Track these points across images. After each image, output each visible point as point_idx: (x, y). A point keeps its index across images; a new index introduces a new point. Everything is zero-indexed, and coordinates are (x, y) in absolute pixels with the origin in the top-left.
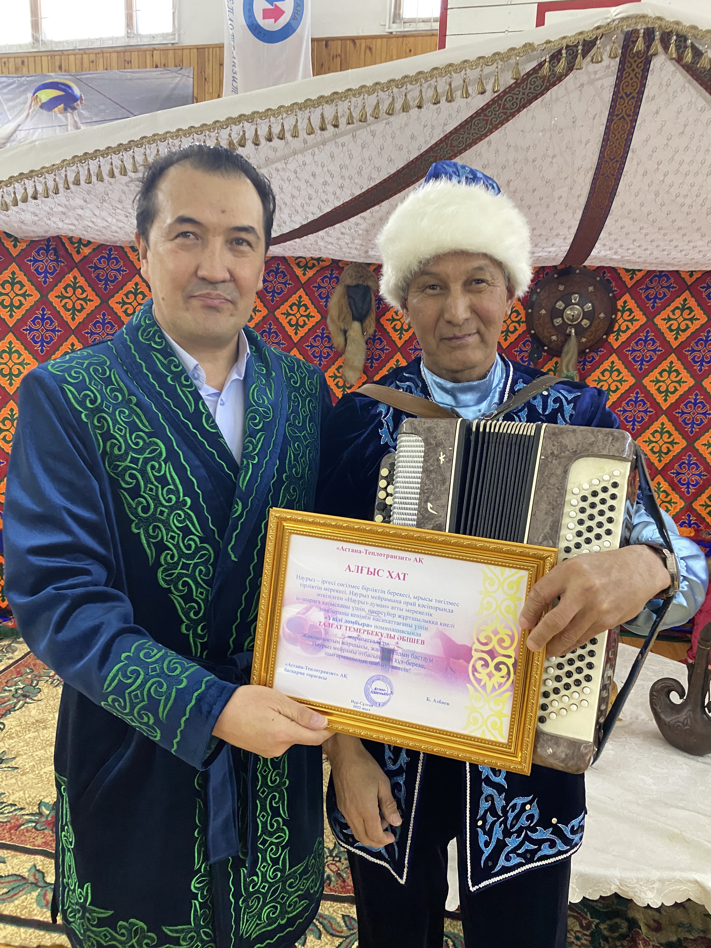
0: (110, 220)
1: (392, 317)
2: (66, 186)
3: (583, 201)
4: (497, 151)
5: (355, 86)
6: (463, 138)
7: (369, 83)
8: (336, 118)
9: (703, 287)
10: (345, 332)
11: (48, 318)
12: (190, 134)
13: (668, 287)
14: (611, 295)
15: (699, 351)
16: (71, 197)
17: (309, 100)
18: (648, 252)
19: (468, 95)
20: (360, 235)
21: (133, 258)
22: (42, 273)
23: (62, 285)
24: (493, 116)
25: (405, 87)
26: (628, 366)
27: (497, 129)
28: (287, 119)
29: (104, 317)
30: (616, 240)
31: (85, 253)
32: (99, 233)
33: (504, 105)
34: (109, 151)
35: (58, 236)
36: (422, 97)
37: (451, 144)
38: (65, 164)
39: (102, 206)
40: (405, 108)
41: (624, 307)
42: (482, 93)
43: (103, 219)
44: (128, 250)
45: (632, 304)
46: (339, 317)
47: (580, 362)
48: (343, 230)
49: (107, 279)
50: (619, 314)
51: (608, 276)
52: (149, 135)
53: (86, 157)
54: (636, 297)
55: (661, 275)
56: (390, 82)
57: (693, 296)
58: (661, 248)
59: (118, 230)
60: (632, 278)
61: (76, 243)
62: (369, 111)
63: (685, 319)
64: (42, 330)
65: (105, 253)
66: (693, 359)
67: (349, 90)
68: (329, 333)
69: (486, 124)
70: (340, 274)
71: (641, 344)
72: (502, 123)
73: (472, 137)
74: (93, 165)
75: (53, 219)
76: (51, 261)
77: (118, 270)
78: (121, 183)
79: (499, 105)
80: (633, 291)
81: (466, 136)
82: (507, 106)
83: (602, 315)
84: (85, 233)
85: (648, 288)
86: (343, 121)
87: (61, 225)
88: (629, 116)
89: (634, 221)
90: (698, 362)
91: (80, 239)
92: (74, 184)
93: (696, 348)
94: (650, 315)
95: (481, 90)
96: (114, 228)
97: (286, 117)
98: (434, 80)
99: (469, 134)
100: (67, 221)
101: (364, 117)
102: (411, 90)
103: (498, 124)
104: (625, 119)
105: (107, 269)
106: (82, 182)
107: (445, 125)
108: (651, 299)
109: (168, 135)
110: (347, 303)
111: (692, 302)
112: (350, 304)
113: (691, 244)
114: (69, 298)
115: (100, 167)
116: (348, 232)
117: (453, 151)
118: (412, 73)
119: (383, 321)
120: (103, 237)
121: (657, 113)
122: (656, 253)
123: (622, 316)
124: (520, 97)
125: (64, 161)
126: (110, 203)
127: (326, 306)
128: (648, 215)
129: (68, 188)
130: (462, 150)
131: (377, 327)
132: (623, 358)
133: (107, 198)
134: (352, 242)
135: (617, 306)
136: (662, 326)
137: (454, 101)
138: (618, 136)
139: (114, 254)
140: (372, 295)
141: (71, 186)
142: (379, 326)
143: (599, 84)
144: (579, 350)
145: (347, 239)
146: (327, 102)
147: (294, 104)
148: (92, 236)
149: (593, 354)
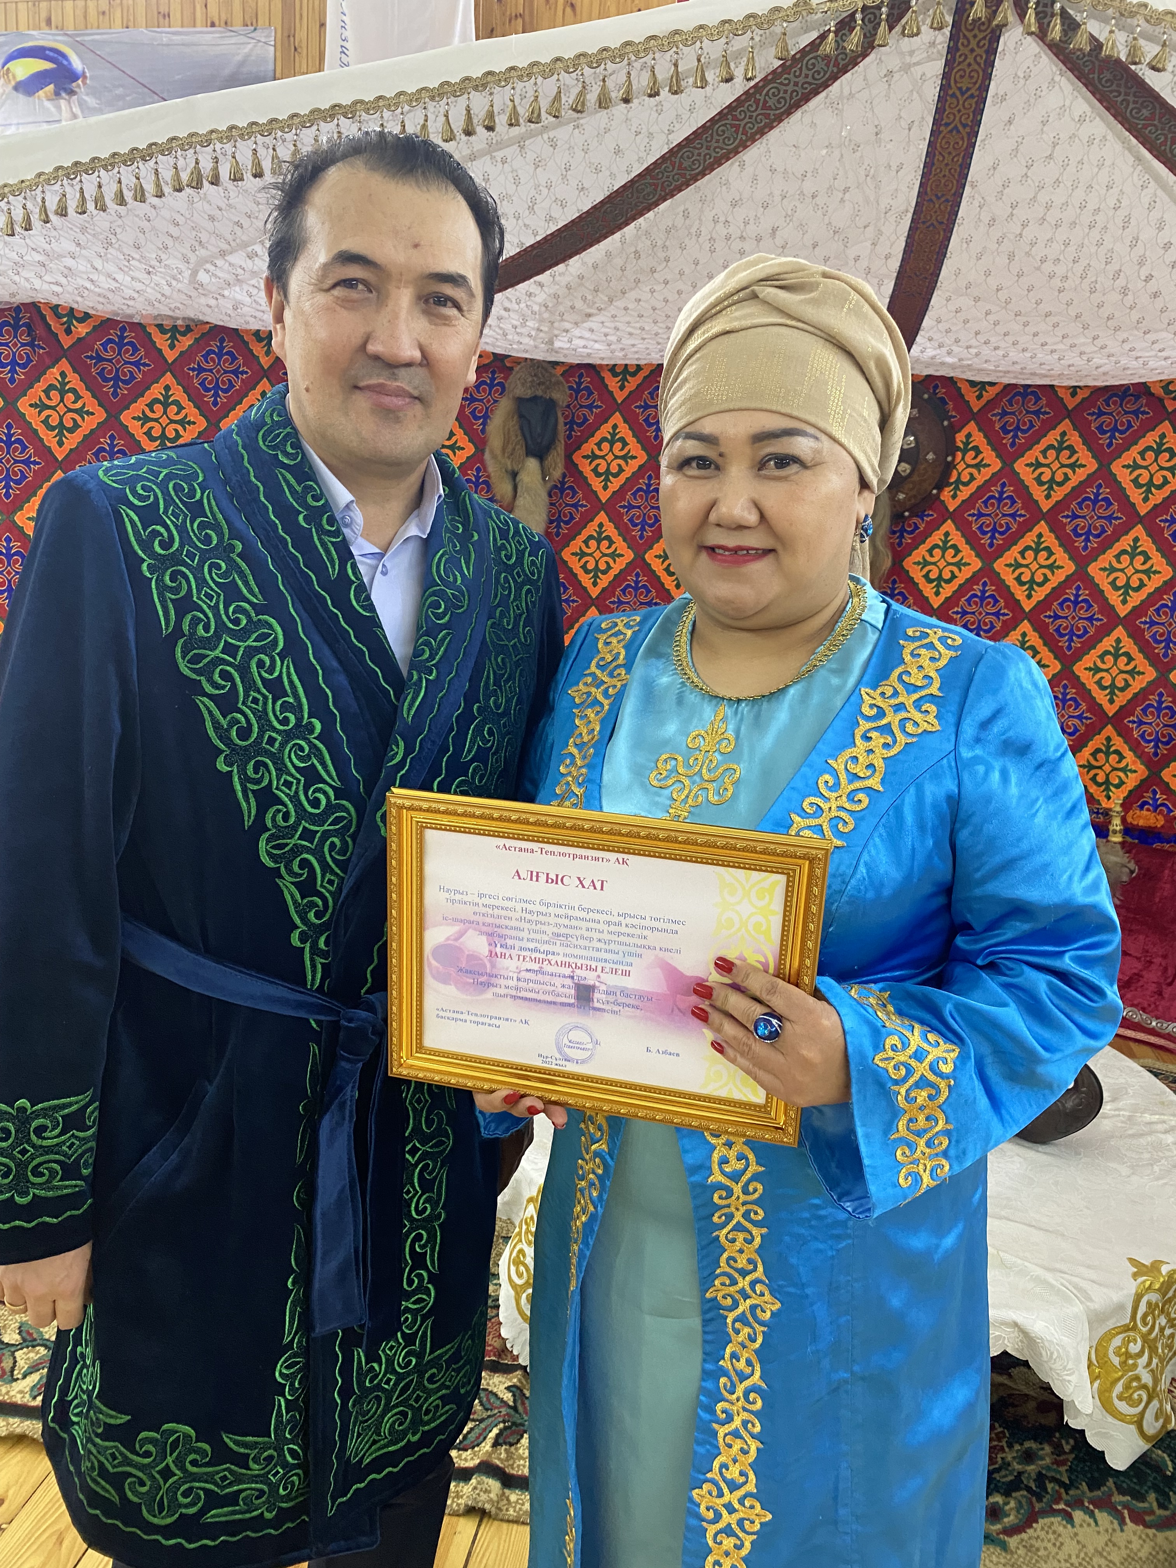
0: (119, 277)
1: (593, 452)
2: (43, 217)
3: (895, 264)
4: (755, 179)
5: (522, 63)
6: (699, 155)
7: (546, 59)
8: (491, 115)
9: (1093, 414)
10: (514, 475)
11: (18, 441)
12: (250, 134)
13: (1037, 413)
14: (946, 423)
15: (1084, 517)
16: (55, 237)
17: (447, 83)
18: (1000, 353)
19: (704, 83)
20: (534, 313)
21: (161, 344)
22: (7, 365)
23: (39, 387)
24: (747, 120)
25: (603, 66)
26: (972, 540)
27: (754, 141)
28: (411, 115)
29: (112, 442)
30: (948, 331)
31: (78, 333)
32: (101, 300)
33: (765, 102)
34: (114, 161)
35: (34, 304)
36: (630, 82)
37: (681, 164)
38: (43, 180)
39: (106, 254)
40: (604, 102)
41: (966, 444)
42: (728, 81)
43: (109, 276)
44: (151, 330)
45: (979, 439)
46: (504, 450)
47: (894, 532)
48: (507, 304)
49: (116, 378)
50: (959, 454)
51: (941, 392)
52: (182, 134)
53: (78, 169)
54: (986, 427)
55: (1027, 392)
56: (579, 56)
57: (1075, 428)
58: (1020, 347)
59: (136, 295)
60: (979, 397)
61: (64, 316)
62: (544, 104)
63: (1063, 466)
64: (8, 461)
65: (114, 335)
66: (1075, 530)
67: (512, 68)
68: (488, 476)
69: (737, 132)
70: (506, 378)
71: (993, 505)
72: (762, 132)
73: (714, 154)
74: (89, 183)
75: (24, 273)
76: (23, 345)
77: (137, 364)
78: (137, 216)
79: (757, 102)
80: (982, 420)
81: (704, 151)
82: (770, 103)
83: (930, 456)
84: (79, 299)
85: (1004, 413)
86: (501, 121)
87: (37, 284)
88: (965, 126)
89: (977, 299)
90: (1081, 535)
91: (72, 309)
92: (57, 213)
93: (1080, 513)
94: (1008, 457)
95: (725, 75)
96: (129, 293)
97: (410, 111)
98: (651, 56)
99: (708, 148)
100: (47, 278)
101: (535, 115)
102: (614, 72)
103: (756, 133)
104: (958, 132)
105: (118, 362)
106: (71, 211)
107: (670, 132)
108: (1009, 432)
109: (214, 136)
110: (517, 427)
111: (1074, 438)
112: (521, 429)
113: (1068, 341)
114: (53, 408)
115: (100, 187)
116: (517, 307)
117: (684, 176)
118: (615, 44)
119: (577, 458)
120: (110, 308)
121: (1010, 122)
122: (1014, 355)
123: (963, 459)
124: (790, 88)
125: (39, 175)
126: (119, 249)
127: (483, 431)
128: (998, 290)
129: (47, 221)
130: (698, 174)
131: (566, 467)
132: (963, 527)
133: (114, 241)
134: (524, 325)
135: (955, 442)
136: (1026, 475)
137: (682, 92)
138: (948, 159)
139: (129, 336)
140: (560, 414)
141: (52, 217)
142: (571, 467)
143: (917, 71)
144: (892, 512)
145: (515, 319)
146: (476, 88)
147: (423, 89)
148: (91, 305)
149: (915, 520)
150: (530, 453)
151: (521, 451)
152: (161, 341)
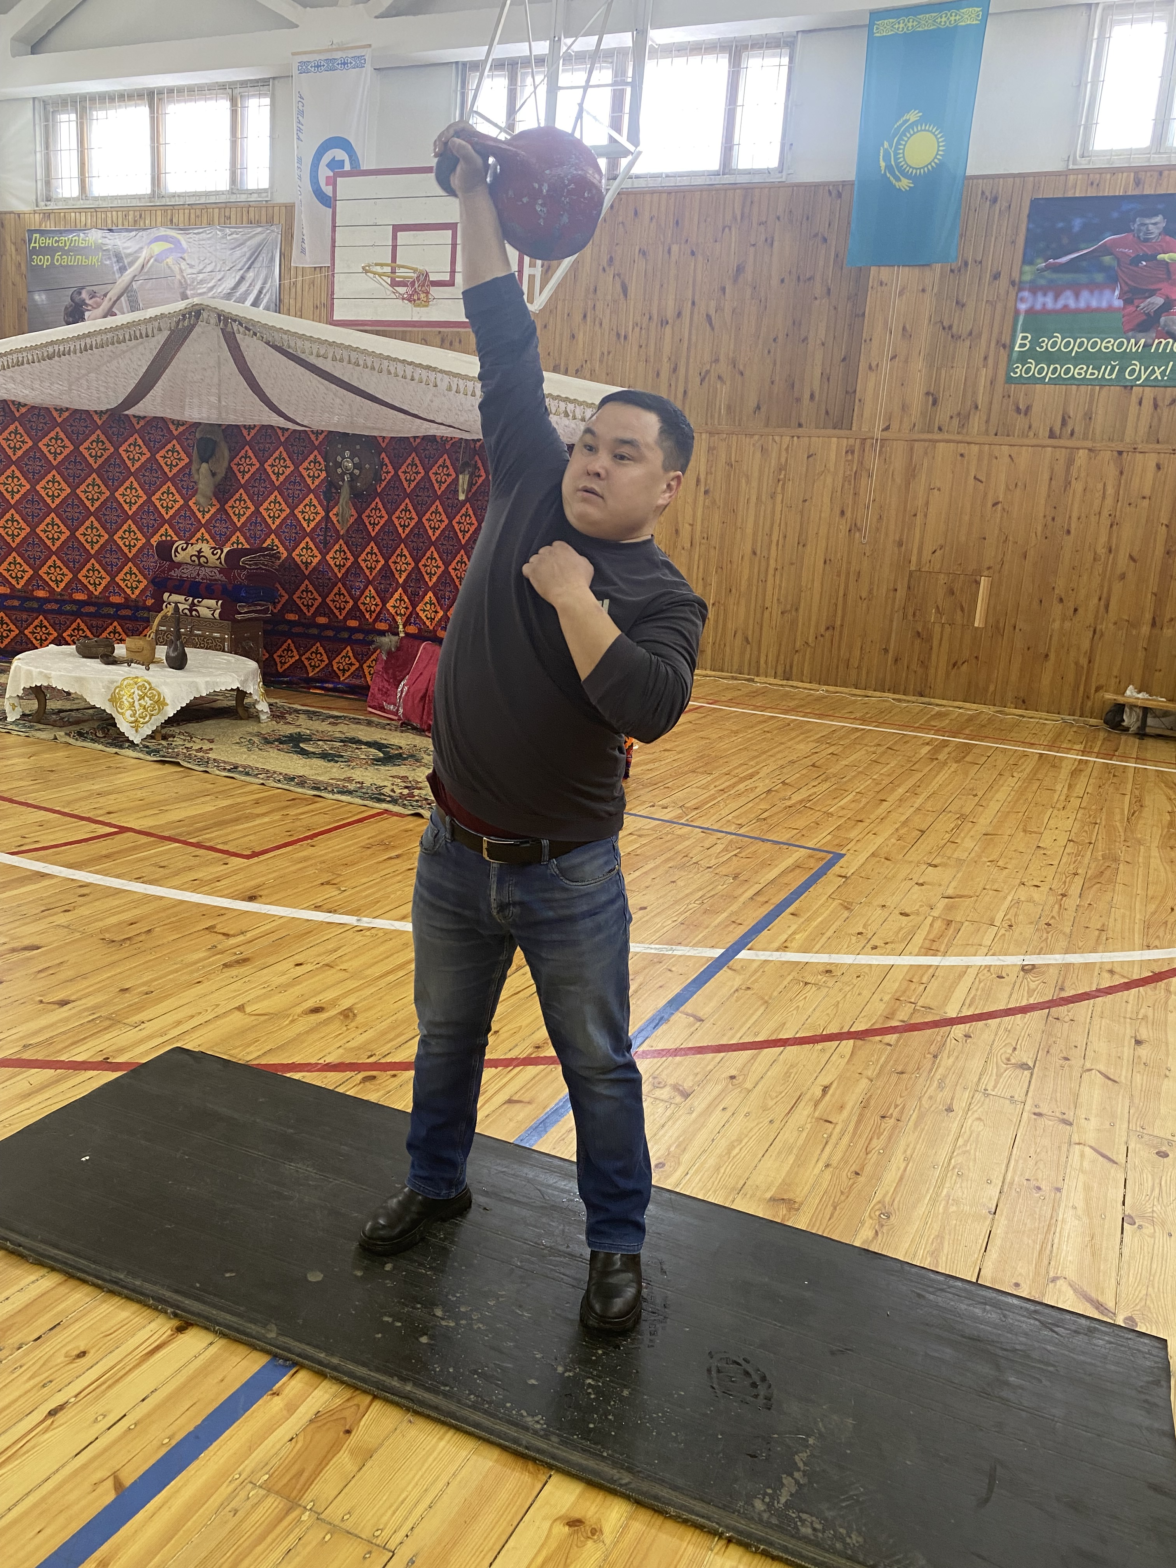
10: (198, 470)
13: (404, 449)
14: (373, 451)
15: (421, 496)
26: (385, 506)
41: (383, 462)
45: (387, 460)
54: (387, 456)
60: (383, 442)
65: (36, 412)
71: (392, 490)
83: (367, 466)
85: (395, 449)
108: (396, 457)
136: (402, 477)
139: (42, 412)
151: (201, 460)
152: (56, 414)
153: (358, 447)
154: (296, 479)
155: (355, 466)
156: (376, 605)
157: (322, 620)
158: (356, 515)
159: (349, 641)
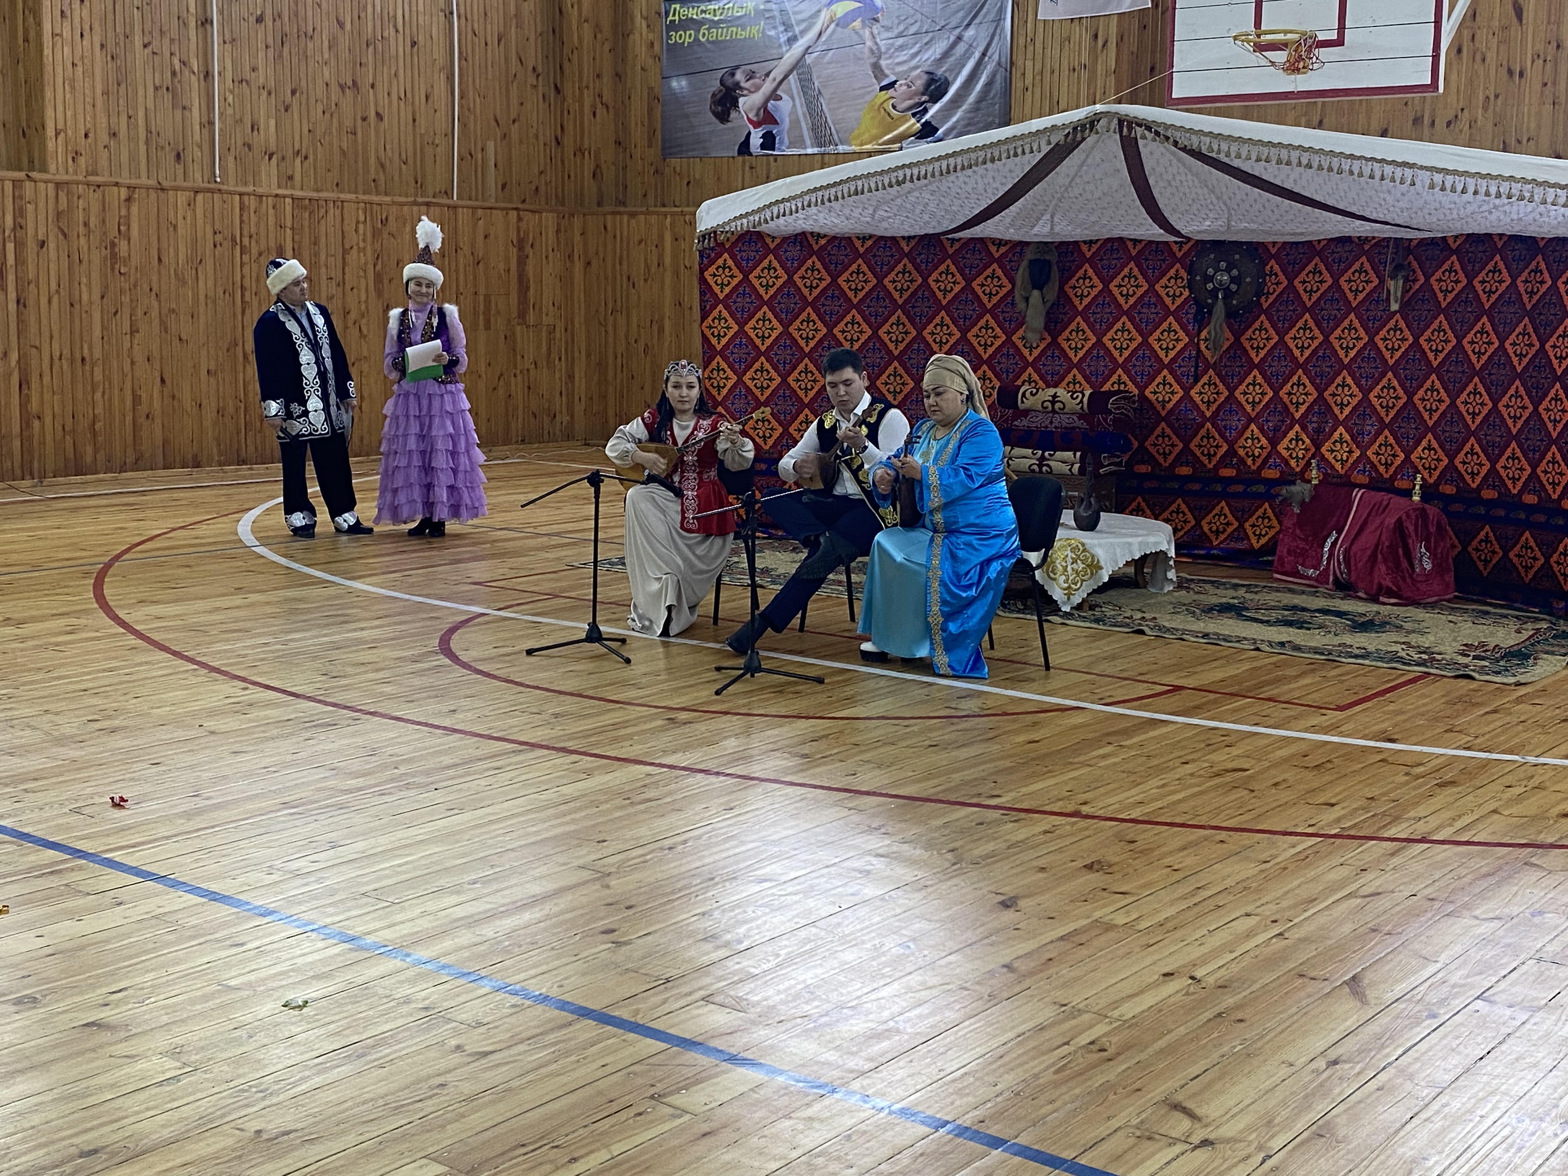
1: (1073, 285)
10: (1027, 299)
11: (793, 294)
13: (1303, 254)
14: (1258, 262)
15: (1327, 310)
23: (803, 269)
26: (1274, 325)
31: (821, 243)
32: (830, 230)
35: (803, 233)
41: (1271, 272)
44: (853, 239)
46: (1024, 286)
49: (836, 263)
50: (1268, 278)
59: (844, 227)
60: (1274, 246)
61: (816, 236)
63: (1316, 282)
64: (788, 303)
65: (837, 242)
66: (1323, 317)
68: (1016, 300)
71: (1284, 305)
74: (819, 194)
75: (799, 224)
76: (797, 251)
77: (846, 255)
80: (1278, 261)
83: (1250, 280)
84: (821, 230)
85: (1288, 256)
91: (819, 233)
93: (1324, 307)
94: (1291, 278)
96: (841, 226)
105: (838, 255)
108: (1291, 265)
110: (1030, 275)
111: (1321, 267)
112: (1032, 276)
114: (808, 278)
119: (1067, 288)
120: (834, 232)
123: (1270, 280)
127: (1015, 277)
132: (1270, 318)
135: (1266, 272)
136: (1300, 288)
140: (1055, 266)
142: (1061, 293)
148: (826, 231)
150: (1034, 287)
151: (1030, 286)
152: (858, 244)
153: (1237, 257)
154: (1151, 300)
155: (1233, 280)
156: (1262, 448)
157: (1185, 471)
158: (1232, 339)
159: (1224, 496)
